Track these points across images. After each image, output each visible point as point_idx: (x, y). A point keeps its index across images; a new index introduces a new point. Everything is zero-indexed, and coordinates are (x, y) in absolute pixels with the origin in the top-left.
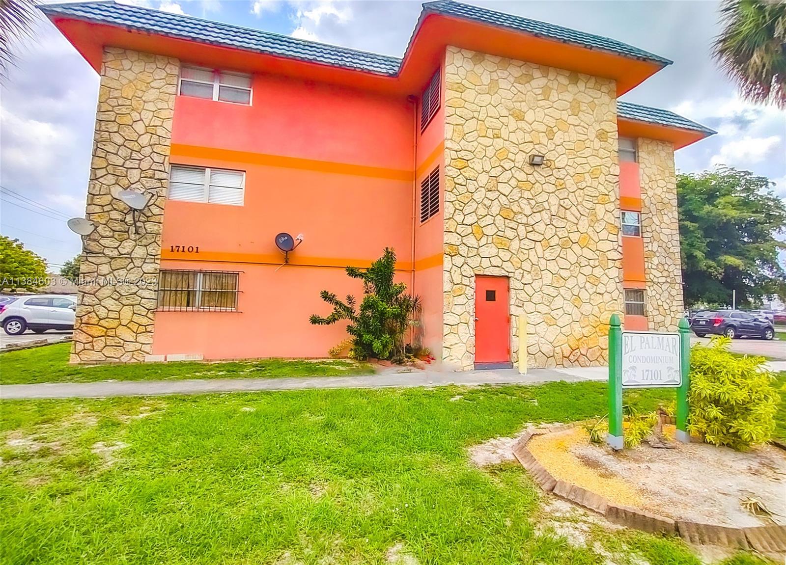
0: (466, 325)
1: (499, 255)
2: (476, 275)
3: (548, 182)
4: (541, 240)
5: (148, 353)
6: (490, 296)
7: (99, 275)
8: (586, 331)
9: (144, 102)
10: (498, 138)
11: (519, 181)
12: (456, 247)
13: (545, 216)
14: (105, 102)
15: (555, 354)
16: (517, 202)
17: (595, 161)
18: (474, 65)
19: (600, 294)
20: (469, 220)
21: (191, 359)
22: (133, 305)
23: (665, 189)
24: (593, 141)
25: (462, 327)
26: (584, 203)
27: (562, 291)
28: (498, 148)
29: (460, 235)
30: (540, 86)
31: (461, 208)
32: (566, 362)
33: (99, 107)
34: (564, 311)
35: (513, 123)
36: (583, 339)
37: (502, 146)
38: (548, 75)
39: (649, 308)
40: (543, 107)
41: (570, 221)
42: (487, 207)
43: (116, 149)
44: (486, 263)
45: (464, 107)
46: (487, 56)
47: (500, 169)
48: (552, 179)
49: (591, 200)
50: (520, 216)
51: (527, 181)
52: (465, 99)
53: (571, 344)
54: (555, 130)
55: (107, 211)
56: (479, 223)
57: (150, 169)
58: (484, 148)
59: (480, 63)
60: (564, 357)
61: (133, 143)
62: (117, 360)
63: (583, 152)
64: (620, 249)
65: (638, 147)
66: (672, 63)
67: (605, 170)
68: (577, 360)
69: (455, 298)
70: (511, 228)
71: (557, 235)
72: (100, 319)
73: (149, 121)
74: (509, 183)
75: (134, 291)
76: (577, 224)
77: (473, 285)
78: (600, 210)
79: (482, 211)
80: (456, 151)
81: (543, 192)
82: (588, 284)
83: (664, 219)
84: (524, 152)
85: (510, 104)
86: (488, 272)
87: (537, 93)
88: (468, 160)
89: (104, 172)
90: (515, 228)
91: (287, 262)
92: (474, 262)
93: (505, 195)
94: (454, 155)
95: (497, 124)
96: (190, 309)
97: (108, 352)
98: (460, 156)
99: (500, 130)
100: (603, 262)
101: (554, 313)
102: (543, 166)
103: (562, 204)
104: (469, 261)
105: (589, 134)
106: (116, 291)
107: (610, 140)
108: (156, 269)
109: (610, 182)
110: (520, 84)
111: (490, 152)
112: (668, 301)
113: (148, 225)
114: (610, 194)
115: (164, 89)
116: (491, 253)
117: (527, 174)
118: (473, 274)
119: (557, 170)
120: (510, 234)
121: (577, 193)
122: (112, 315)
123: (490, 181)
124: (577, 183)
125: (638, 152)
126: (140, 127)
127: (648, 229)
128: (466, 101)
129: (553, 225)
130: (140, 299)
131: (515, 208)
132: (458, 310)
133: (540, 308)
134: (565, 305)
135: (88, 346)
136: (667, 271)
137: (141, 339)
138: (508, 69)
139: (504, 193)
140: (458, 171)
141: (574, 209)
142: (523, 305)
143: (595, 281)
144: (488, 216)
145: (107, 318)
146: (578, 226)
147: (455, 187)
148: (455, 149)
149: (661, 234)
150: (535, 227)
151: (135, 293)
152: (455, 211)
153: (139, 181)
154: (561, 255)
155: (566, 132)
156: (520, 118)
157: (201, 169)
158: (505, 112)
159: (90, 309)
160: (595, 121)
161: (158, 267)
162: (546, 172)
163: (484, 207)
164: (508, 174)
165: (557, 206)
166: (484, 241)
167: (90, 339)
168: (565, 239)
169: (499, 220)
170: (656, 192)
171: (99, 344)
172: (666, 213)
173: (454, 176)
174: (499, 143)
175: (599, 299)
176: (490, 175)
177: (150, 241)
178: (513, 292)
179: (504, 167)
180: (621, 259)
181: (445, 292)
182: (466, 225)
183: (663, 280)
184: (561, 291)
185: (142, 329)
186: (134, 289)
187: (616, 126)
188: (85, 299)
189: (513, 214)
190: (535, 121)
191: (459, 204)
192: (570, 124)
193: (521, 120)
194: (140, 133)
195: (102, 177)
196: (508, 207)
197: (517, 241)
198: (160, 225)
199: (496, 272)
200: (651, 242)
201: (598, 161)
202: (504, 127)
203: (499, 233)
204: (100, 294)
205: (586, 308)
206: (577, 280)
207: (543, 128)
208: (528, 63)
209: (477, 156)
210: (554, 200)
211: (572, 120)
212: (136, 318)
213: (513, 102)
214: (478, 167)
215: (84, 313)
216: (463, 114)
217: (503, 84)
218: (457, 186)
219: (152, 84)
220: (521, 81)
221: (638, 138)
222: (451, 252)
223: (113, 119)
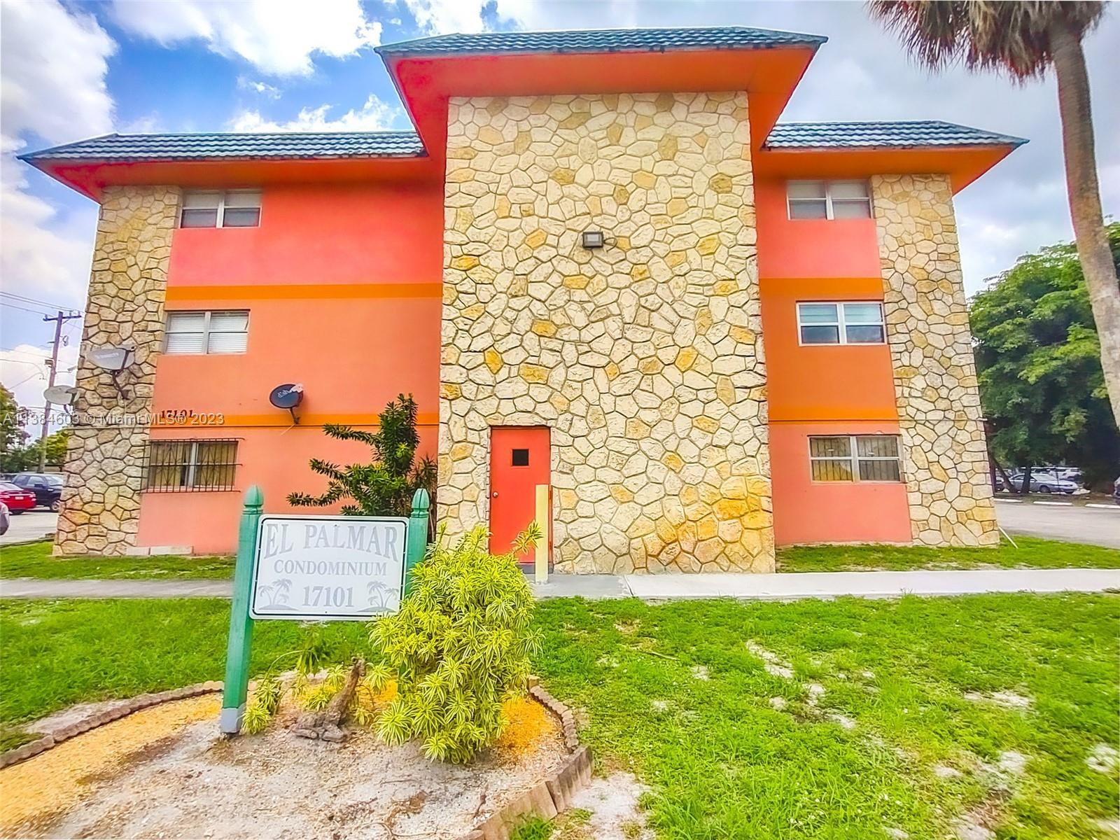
0: (474, 504)
1: (530, 394)
2: (490, 426)
3: (618, 272)
4: (604, 364)
5: (131, 545)
6: (520, 458)
7: (85, 451)
8: (691, 512)
9: (141, 242)
10: (530, 215)
11: (565, 276)
12: (458, 386)
13: (613, 326)
14: (101, 249)
15: (632, 551)
16: (561, 309)
17: (707, 227)
18: (492, 116)
19: (720, 447)
20: (479, 344)
21: (177, 552)
22: (118, 486)
23: (934, 256)
24: (703, 196)
25: (466, 507)
26: (686, 298)
27: (645, 445)
28: (528, 230)
29: (464, 367)
30: (603, 127)
31: (467, 328)
32: (652, 564)
33: (95, 255)
34: (648, 478)
35: (554, 191)
36: (685, 525)
37: (537, 227)
38: (617, 108)
39: (908, 467)
40: (608, 157)
41: (659, 330)
42: (510, 322)
43: (109, 301)
44: (507, 407)
45: (473, 179)
46: (513, 100)
47: (533, 260)
48: (625, 267)
49: (701, 291)
50: (566, 330)
51: (580, 274)
52: (475, 168)
53: (661, 534)
54: (630, 188)
55: (98, 375)
56: (496, 346)
57: (143, 320)
58: (506, 234)
59: (501, 111)
60: (648, 555)
61: (126, 292)
62: (99, 553)
63: (683, 215)
64: (760, 368)
65: (872, 192)
66: (826, 39)
67: (726, 239)
68: (674, 561)
69: (455, 463)
70: (551, 350)
71: (636, 355)
72: (85, 504)
73: (143, 263)
74: (548, 281)
75: (120, 468)
76: (672, 334)
77: (486, 441)
78: (718, 307)
79: (501, 328)
80: (461, 245)
81: (609, 289)
82: (695, 431)
83: (935, 308)
84: (575, 231)
85: (551, 163)
86: (510, 421)
87: (596, 138)
88: (479, 256)
89: (95, 329)
90: (557, 349)
91: (297, 422)
92: (487, 407)
93: (540, 300)
94: (456, 251)
95: (529, 195)
96: (183, 488)
97: (91, 543)
98: (465, 252)
99: (533, 203)
100: (726, 392)
101: (629, 483)
102: (606, 247)
103: (643, 302)
104: (478, 405)
105: (694, 186)
106: (101, 469)
107: (737, 189)
108: (145, 441)
109: (738, 258)
110: (567, 129)
111: (516, 239)
112: (950, 453)
113: (138, 387)
114: (738, 277)
115: (162, 224)
116: (516, 391)
117: (580, 264)
118: (484, 425)
119: (634, 250)
120: (549, 359)
121: (672, 283)
122: (97, 498)
123: (515, 281)
124: (673, 266)
125: (873, 201)
126: (134, 273)
127: (900, 328)
128: (476, 170)
129: (626, 339)
130: (126, 477)
131: (558, 318)
132: (460, 481)
133: (602, 474)
134: (650, 469)
135: (70, 536)
136: (947, 398)
137: (125, 527)
138: (547, 112)
139: (538, 297)
140: (463, 273)
141: (666, 310)
142: (572, 470)
143: (710, 426)
144: (512, 335)
145: (92, 501)
146: (674, 336)
147: (457, 297)
148: (459, 242)
149: (929, 336)
150: (593, 345)
151: (121, 471)
152: (457, 333)
153: (131, 336)
154: (643, 386)
155: (651, 189)
156: (568, 179)
157: (200, 313)
158: (542, 176)
159: (74, 491)
160: (707, 162)
161: (147, 437)
162: (614, 255)
163: (505, 322)
164: (547, 268)
165: (633, 309)
166: (503, 373)
167: (74, 527)
168: (649, 360)
169: (531, 341)
170: (913, 263)
171: (82, 534)
172: (939, 295)
173: (456, 282)
174: (532, 222)
175: (718, 456)
176: (516, 273)
177: (140, 407)
178: (554, 450)
179: (539, 257)
180: (764, 384)
181: (441, 454)
182: (475, 352)
183: (939, 415)
184: (641, 444)
185: (127, 514)
186: (121, 465)
187: (750, 163)
188: (70, 480)
189: (553, 329)
190: (594, 180)
191: (463, 322)
192: (658, 176)
193: (569, 183)
194: (135, 280)
195: (93, 336)
196: (546, 317)
197: (561, 370)
198: (151, 386)
199: (525, 420)
200: (906, 350)
201: (714, 227)
202: (540, 197)
203: (530, 360)
204: (85, 474)
205: (692, 473)
206: (674, 425)
207: (609, 189)
208: (581, 96)
209: (494, 247)
210: (628, 299)
211: (664, 167)
212: (122, 502)
213: (555, 159)
214: (495, 263)
215: (69, 497)
216: (471, 190)
217: (537, 135)
218: (461, 295)
219: (150, 221)
220: (569, 126)
221: (870, 177)
222: (448, 394)
223: (107, 268)
